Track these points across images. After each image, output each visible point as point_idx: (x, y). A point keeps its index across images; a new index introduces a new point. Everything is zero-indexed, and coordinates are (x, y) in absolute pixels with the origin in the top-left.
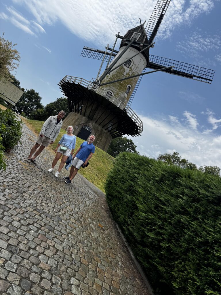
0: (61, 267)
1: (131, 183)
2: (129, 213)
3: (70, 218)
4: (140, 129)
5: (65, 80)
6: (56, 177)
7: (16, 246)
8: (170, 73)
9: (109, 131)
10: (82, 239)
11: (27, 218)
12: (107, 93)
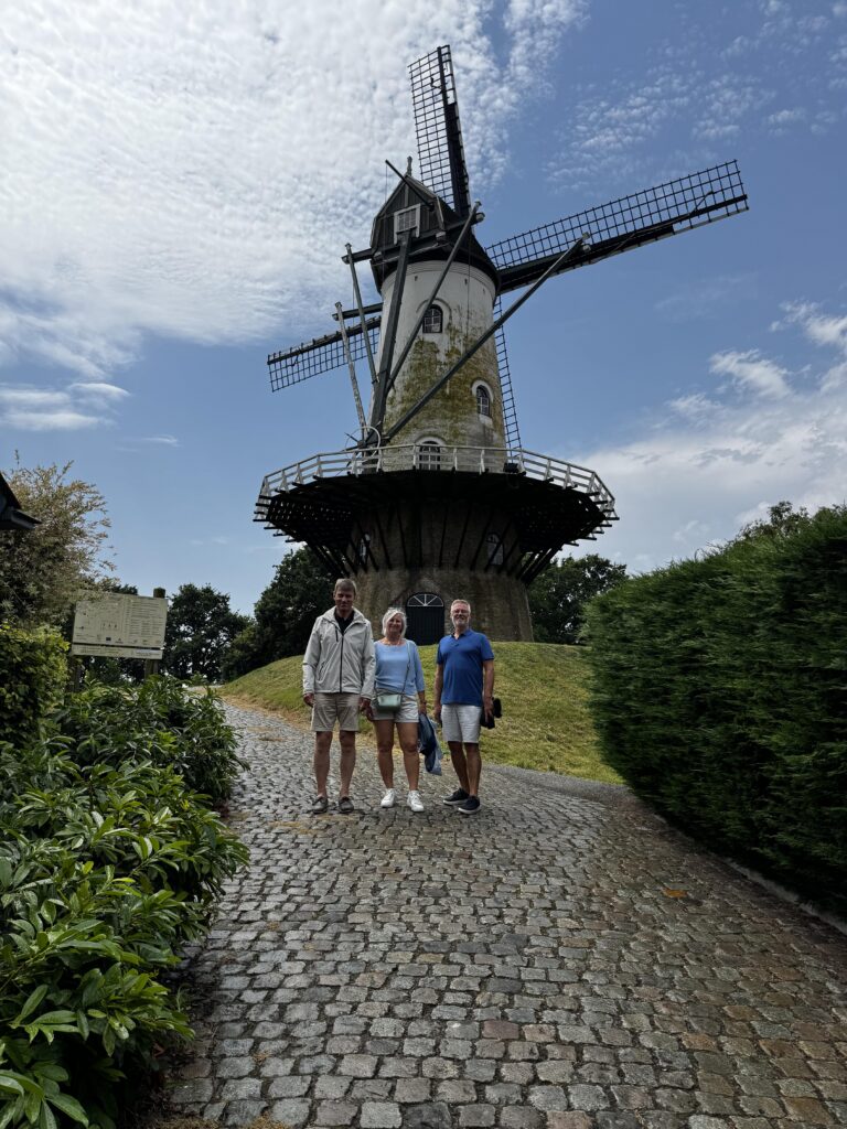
0: (625, 1098)
1: (691, 683)
2: (748, 790)
3: (554, 921)
4: (601, 498)
5: (267, 495)
6: (420, 812)
7: (431, 1101)
8: (590, 263)
9: (499, 569)
10: (640, 971)
11: (409, 991)
12: (422, 449)
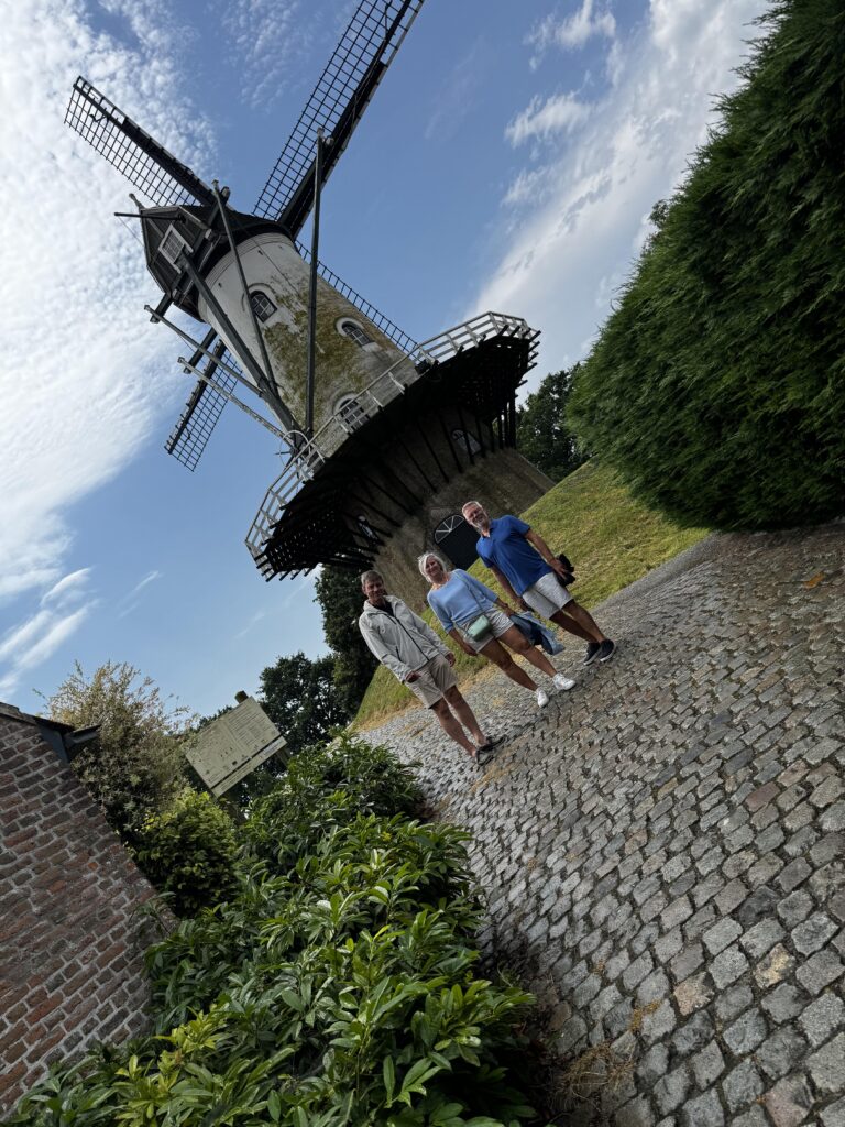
1: (692, 411)
2: (805, 454)
3: (739, 681)
4: (512, 329)
5: (259, 554)
6: (573, 687)
7: (752, 893)
8: (343, 151)
9: (482, 453)
10: (833, 663)
11: (671, 826)
12: (342, 414)
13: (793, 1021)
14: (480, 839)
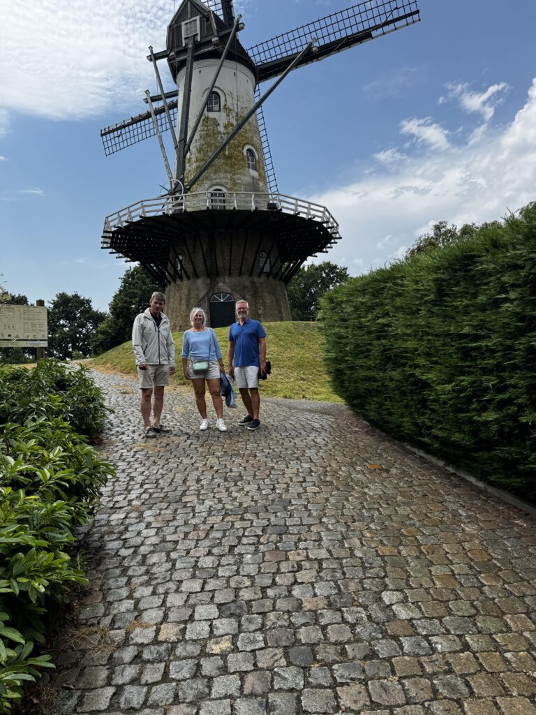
0: (346, 587)
1: (382, 344)
2: (416, 406)
3: (305, 489)
4: (330, 225)
5: (109, 230)
6: (224, 431)
7: (236, 601)
8: (318, 60)
9: (268, 275)
10: (354, 514)
11: (221, 539)
12: (212, 195)
13: (210, 679)
14: (118, 475)
